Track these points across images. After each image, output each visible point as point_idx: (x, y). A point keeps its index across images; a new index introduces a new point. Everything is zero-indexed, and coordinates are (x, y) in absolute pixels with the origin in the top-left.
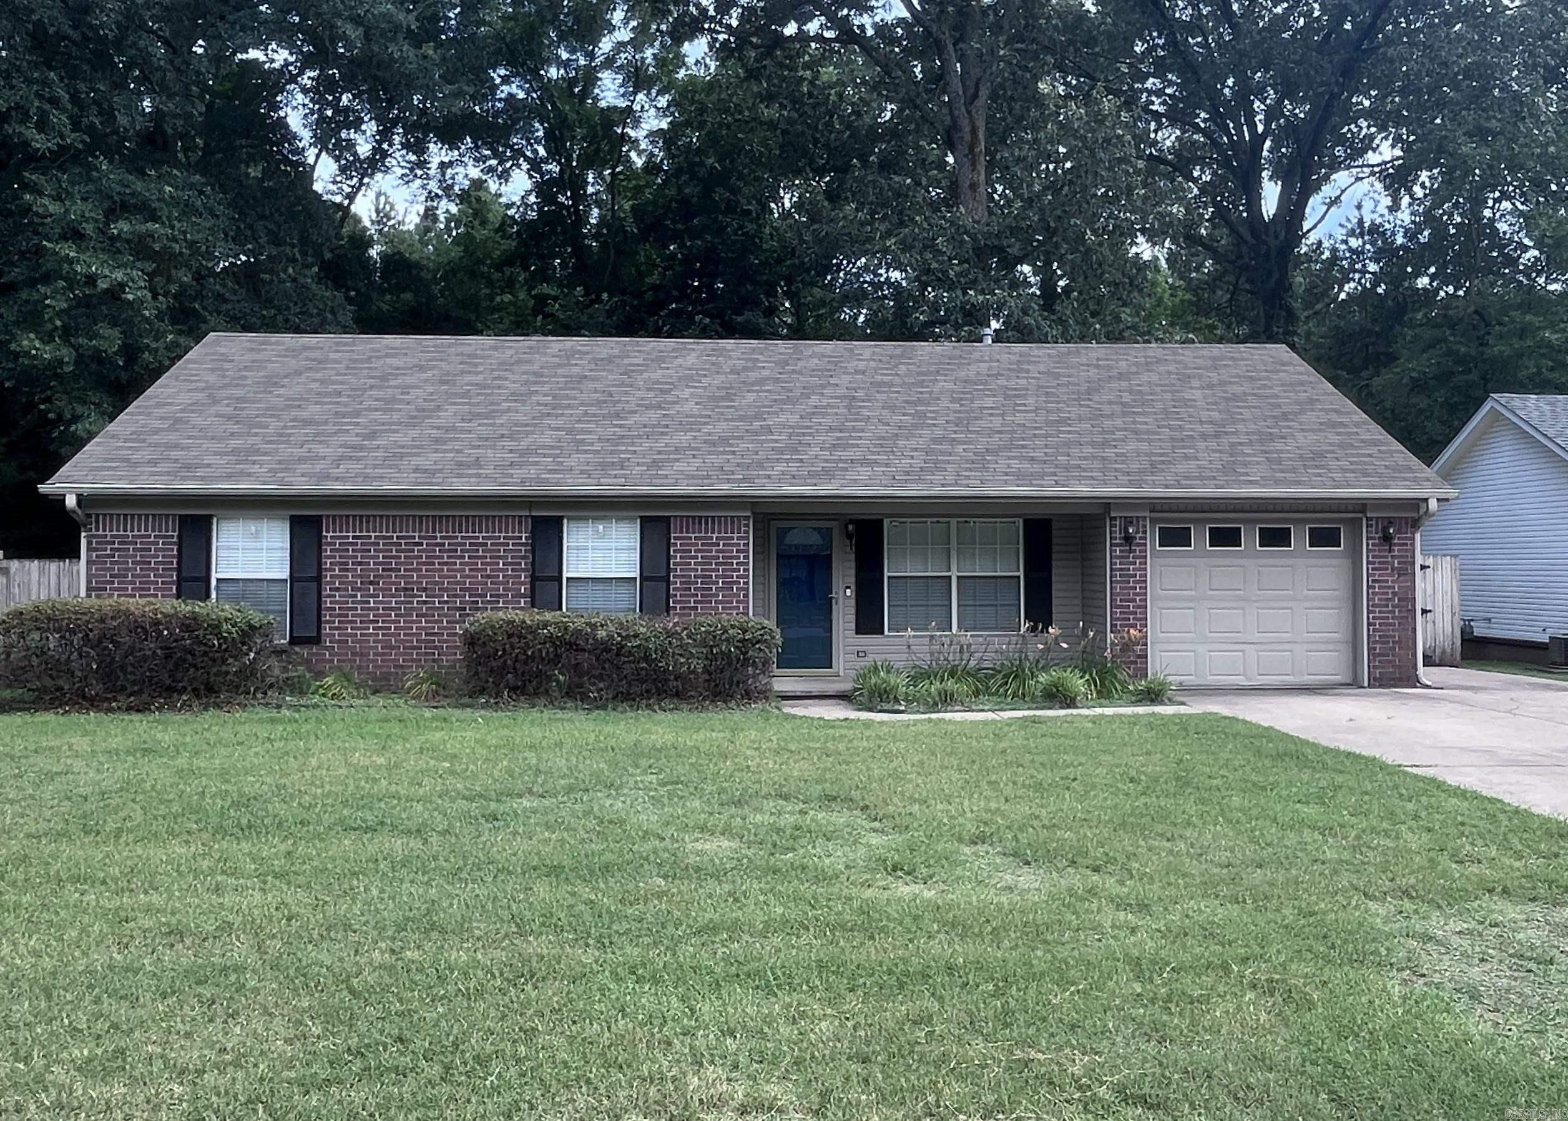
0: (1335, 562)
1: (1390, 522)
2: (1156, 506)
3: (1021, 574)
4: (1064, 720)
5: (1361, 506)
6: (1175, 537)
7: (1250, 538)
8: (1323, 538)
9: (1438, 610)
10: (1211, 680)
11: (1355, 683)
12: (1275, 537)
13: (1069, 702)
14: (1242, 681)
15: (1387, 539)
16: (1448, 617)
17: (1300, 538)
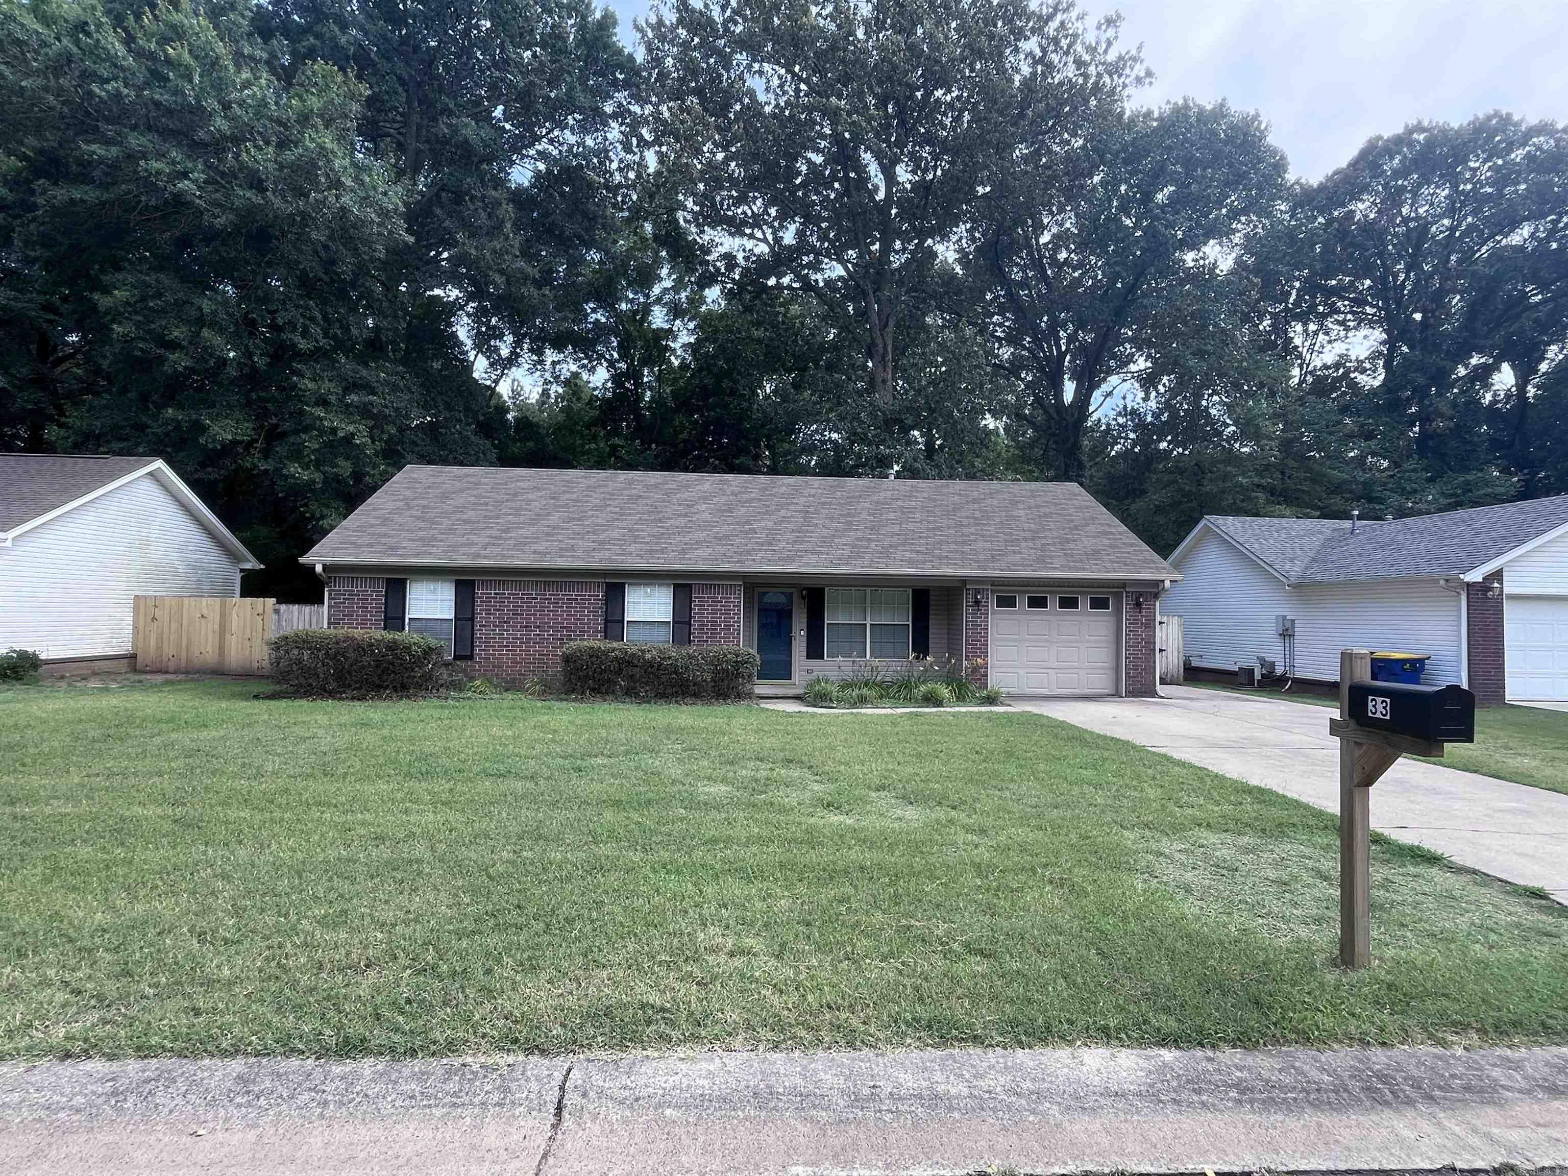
0: (1106, 618)
1: (1141, 594)
2: (996, 582)
3: (910, 623)
4: (935, 714)
5: (1123, 584)
6: (1006, 602)
7: (1053, 603)
8: (1099, 603)
9: (1169, 650)
10: (1028, 691)
11: (1117, 694)
12: (1069, 603)
13: (939, 703)
14: (1046, 692)
15: (1138, 605)
16: (1176, 654)
17: (1084, 603)
